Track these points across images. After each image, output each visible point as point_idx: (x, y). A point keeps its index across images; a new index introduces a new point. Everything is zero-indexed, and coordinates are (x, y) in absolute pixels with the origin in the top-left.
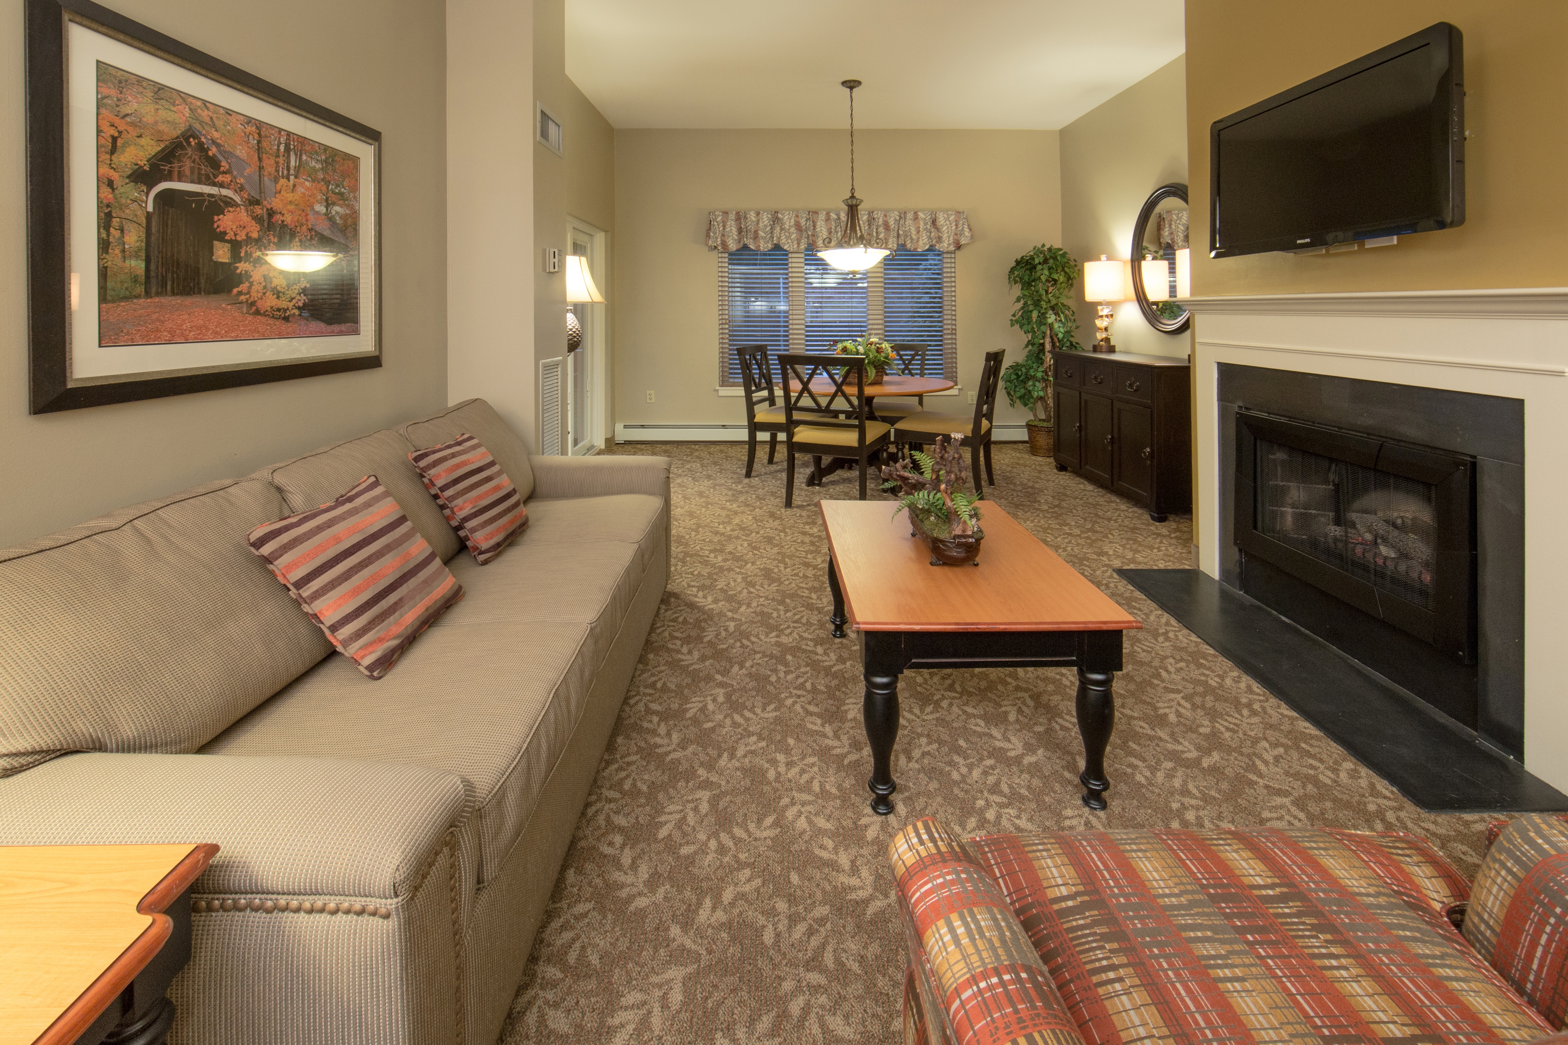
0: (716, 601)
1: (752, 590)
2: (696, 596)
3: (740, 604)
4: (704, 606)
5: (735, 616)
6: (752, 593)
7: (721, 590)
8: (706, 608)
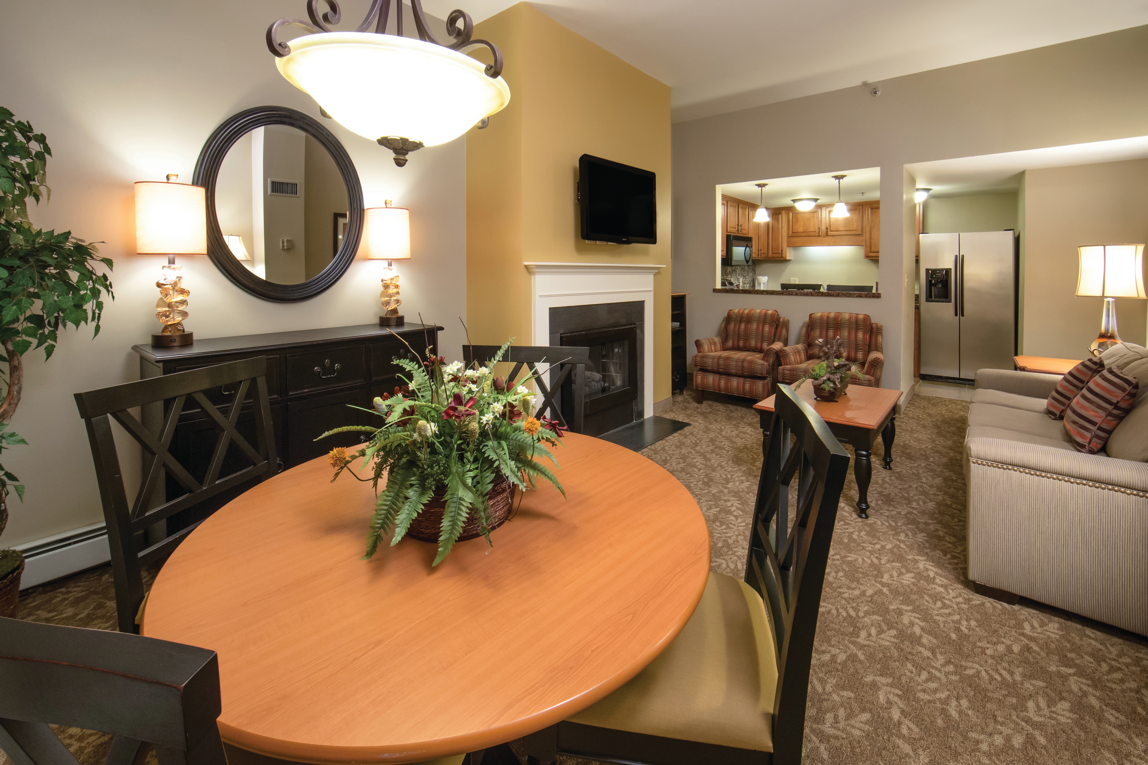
0: (916, 561)
1: (875, 561)
2: (936, 573)
3: (891, 551)
4: (926, 560)
5: (898, 543)
6: (877, 558)
7: (908, 571)
8: (925, 558)
